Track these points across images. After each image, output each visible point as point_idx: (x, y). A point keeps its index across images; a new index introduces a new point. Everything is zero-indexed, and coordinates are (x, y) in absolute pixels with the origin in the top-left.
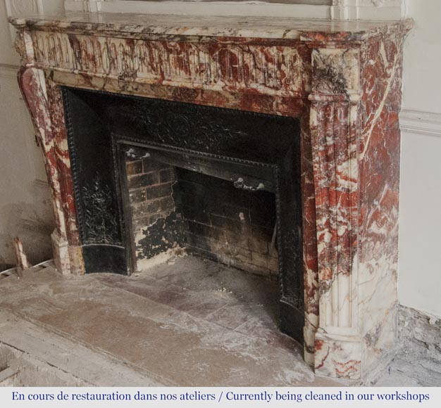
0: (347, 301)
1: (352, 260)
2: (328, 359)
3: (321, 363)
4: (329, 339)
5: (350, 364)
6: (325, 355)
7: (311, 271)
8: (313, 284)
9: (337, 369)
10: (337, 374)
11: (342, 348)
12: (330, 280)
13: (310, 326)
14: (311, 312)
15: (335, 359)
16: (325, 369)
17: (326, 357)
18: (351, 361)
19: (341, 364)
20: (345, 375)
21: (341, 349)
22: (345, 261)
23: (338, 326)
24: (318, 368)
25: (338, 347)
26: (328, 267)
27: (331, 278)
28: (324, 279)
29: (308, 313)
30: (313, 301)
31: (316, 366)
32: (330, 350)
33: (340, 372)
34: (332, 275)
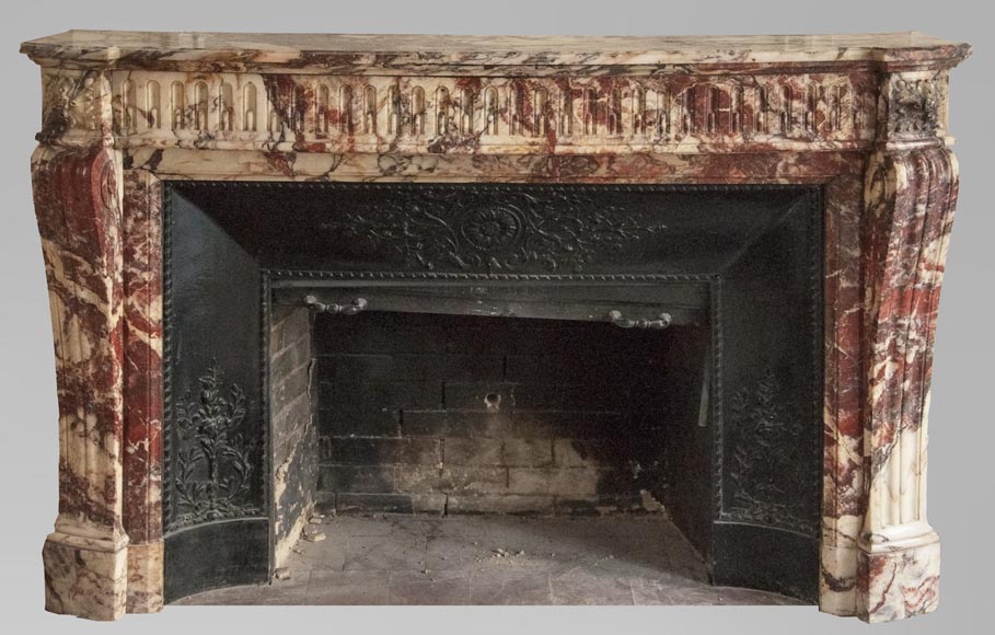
0: (912, 476)
1: (923, 402)
2: (894, 588)
3: (879, 600)
4: (894, 549)
5: (927, 585)
6: (888, 582)
7: (846, 437)
8: (850, 460)
9: (906, 602)
10: (906, 610)
11: (916, 558)
12: (887, 445)
13: (841, 540)
14: (844, 513)
15: (903, 584)
16: (889, 608)
17: (889, 586)
18: (927, 580)
19: (914, 590)
20: (918, 609)
21: (914, 563)
22: (911, 405)
23: (901, 523)
24: (875, 610)
25: (909, 560)
27: (890, 441)
28: (880, 445)
29: (837, 517)
30: (849, 492)
31: (872, 607)
32: (898, 568)
33: (911, 606)
34: (892, 434)
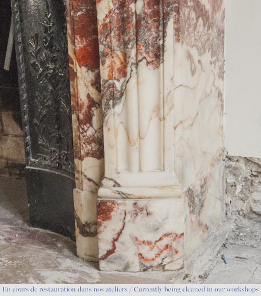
0: (155, 120)
1: (164, 32)
2: (124, 237)
3: (110, 247)
4: (126, 197)
5: (166, 241)
6: (118, 230)
7: (84, 69)
8: (88, 96)
9: (140, 254)
10: (141, 263)
11: (151, 210)
12: (122, 80)
13: (86, 184)
14: (87, 154)
15: (136, 234)
16: (120, 257)
17: (119, 234)
18: (166, 235)
19: (149, 243)
20: (155, 263)
21: (148, 214)
22: (149, 35)
23: (140, 170)
24: (105, 257)
25: (142, 210)
26: (119, 53)
27: (125, 75)
28: (111, 78)
29: (81, 158)
30: (90, 132)
31: (102, 253)
32: (128, 217)
33: (147, 260)
34: (125, 67)
